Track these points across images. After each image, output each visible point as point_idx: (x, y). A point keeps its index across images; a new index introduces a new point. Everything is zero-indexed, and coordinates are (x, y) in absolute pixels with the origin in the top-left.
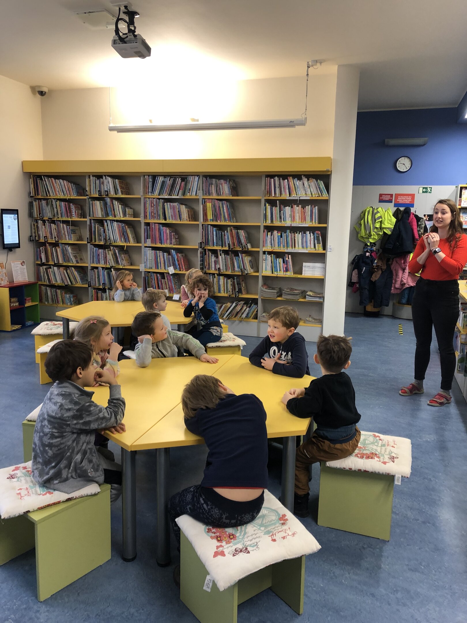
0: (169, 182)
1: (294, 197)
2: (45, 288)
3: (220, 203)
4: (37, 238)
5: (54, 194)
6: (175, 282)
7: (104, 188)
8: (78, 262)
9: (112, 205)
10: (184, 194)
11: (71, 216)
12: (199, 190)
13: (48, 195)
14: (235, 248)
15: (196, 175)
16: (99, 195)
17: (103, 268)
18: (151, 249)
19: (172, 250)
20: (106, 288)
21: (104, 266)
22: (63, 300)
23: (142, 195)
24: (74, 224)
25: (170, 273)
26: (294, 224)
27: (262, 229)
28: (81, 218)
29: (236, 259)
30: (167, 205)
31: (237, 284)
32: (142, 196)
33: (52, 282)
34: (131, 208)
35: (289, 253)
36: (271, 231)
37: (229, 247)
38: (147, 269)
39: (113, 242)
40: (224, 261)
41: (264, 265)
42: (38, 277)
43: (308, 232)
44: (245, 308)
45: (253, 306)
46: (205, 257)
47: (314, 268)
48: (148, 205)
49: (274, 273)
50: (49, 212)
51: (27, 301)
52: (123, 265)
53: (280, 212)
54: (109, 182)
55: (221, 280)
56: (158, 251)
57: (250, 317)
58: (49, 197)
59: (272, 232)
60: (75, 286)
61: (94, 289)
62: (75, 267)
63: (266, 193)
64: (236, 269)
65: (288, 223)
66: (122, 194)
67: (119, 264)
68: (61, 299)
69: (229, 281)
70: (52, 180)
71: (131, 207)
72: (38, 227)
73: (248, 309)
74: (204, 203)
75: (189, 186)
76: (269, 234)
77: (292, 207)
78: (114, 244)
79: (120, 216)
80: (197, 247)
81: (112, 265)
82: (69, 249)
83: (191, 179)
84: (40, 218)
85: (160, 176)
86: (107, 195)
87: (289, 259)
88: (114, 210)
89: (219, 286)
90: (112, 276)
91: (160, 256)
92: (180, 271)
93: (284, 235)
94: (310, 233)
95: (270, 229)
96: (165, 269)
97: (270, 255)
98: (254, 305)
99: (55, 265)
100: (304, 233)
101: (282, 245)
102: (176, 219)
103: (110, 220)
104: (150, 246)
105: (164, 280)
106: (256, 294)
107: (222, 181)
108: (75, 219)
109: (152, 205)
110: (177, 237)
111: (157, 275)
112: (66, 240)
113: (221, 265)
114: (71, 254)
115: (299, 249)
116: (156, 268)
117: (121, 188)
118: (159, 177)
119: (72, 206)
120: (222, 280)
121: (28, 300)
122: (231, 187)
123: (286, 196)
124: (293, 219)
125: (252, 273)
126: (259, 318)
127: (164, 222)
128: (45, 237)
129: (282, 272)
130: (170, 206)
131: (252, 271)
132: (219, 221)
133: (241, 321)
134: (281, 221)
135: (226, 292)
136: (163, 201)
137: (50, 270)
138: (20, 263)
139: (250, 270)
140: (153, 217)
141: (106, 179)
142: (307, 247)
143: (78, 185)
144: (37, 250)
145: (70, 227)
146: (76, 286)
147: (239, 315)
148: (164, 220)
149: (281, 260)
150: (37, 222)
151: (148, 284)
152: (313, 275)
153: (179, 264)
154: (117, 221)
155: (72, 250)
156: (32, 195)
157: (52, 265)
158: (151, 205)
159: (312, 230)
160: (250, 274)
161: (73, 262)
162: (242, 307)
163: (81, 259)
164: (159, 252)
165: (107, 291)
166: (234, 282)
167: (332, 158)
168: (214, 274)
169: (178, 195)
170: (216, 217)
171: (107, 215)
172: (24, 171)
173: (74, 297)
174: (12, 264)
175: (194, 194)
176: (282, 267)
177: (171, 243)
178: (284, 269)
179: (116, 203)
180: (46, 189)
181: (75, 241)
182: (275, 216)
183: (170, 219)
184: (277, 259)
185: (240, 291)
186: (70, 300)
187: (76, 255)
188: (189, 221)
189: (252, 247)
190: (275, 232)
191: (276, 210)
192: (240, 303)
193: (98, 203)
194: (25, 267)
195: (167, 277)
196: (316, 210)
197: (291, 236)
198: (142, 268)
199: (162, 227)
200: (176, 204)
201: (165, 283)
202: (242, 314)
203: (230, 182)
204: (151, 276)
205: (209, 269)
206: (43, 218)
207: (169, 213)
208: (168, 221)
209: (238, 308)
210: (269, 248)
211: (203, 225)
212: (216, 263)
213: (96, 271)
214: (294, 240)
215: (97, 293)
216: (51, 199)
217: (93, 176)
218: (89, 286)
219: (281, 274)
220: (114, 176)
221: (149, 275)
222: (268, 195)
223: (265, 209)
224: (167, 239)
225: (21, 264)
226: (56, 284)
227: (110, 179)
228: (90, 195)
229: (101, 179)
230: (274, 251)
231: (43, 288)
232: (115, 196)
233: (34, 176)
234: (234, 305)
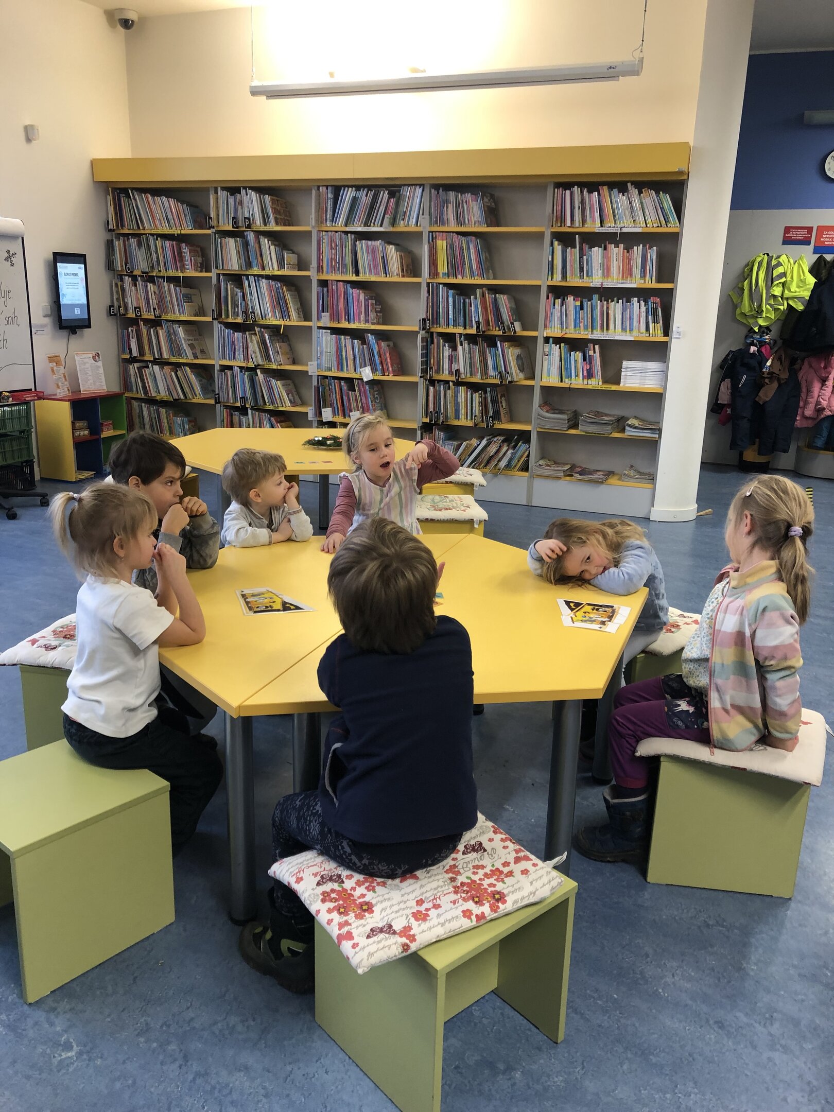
0: (365, 198)
1: (610, 227)
2: (138, 405)
3: (464, 240)
4: (122, 311)
5: (151, 225)
6: (374, 396)
7: (243, 213)
8: (196, 357)
9: (257, 246)
10: (393, 223)
11: (183, 269)
12: (423, 215)
13: (141, 228)
14: (489, 330)
15: (418, 185)
16: (233, 227)
17: (241, 368)
18: (329, 331)
19: (369, 335)
20: (247, 406)
21: (244, 365)
22: (170, 428)
23: (313, 225)
24: (188, 283)
25: (365, 380)
26: (609, 284)
27: (544, 291)
28: (201, 272)
29: (490, 352)
30: (362, 246)
31: (491, 401)
32: (313, 227)
33: (151, 393)
34: (293, 253)
35: (595, 342)
36: (562, 297)
37: (478, 328)
38: (322, 370)
39: (259, 319)
40: (467, 355)
41: (545, 363)
42: (126, 384)
43: (636, 299)
44: (505, 448)
45: (521, 445)
46: (431, 349)
47: (644, 371)
48: (325, 246)
49: (564, 382)
50: (142, 261)
51: (105, 428)
52: (278, 362)
53: (581, 257)
54: (252, 201)
55: (460, 395)
56: (343, 337)
57: (515, 466)
58: (142, 232)
59: (564, 299)
60: (189, 401)
61: (226, 407)
62: (192, 366)
63: (555, 219)
64: (491, 371)
65: (596, 280)
66: (277, 224)
67: (271, 361)
68: (166, 425)
69: (476, 395)
70: (147, 198)
71: (295, 249)
72: (123, 290)
73: (510, 451)
74: (433, 241)
75: (403, 208)
76: (558, 301)
77: (605, 249)
78: (261, 322)
79: (273, 269)
80: (416, 329)
81: (257, 362)
82: (181, 331)
83: (407, 192)
84: (127, 272)
85: (349, 186)
86: (249, 226)
87: (594, 352)
88: (261, 255)
89: (457, 405)
90: (258, 384)
91: (345, 346)
92: (384, 375)
93: (587, 304)
94: (639, 302)
95: (559, 292)
96: (355, 370)
97: (558, 346)
98: (523, 443)
99: (155, 362)
100: (627, 302)
101: (582, 325)
102: (376, 273)
103: (254, 276)
104: (328, 326)
105: (353, 393)
106: (528, 422)
107: (468, 196)
108: (191, 273)
109: (333, 245)
110: (378, 308)
111: (340, 383)
112: (174, 313)
113: (461, 364)
114: (183, 342)
115: (616, 334)
116: (338, 370)
117: (276, 211)
118: (346, 189)
119: (186, 250)
120: (463, 394)
121: (106, 425)
122: (486, 209)
123: (593, 226)
124: (606, 271)
125: (520, 380)
126: (532, 472)
127: (354, 278)
128: (136, 308)
129: (581, 379)
130: (367, 246)
131: (521, 376)
132: (460, 277)
133: (496, 475)
134: (581, 277)
135: (469, 418)
136: (353, 236)
137: (146, 370)
138: (91, 356)
139: (517, 374)
140: (334, 269)
141: (247, 195)
142: (631, 330)
143: (196, 207)
144: (122, 333)
145: (180, 290)
146: (194, 401)
147: (493, 463)
148: (354, 275)
149: (579, 355)
150: (122, 280)
151: (324, 400)
152: (642, 386)
153: (381, 363)
154: (268, 277)
155: (185, 334)
156: (112, 228)
157: (150, 361)
158: (331, 245)
159: (643, 294)
160: (517, 383)
161: (187, 356)
162: (500, 447)
163: (203, 351)
164: (345, 339)
165: (250, 411)
166: (485, 398)
167: (692, 144)
168: (447, 382)
169: (381, 226)
170: (455, 267)
171: (249, 265)
172: (95, 180)
173: (190, 421)
174: (77, 359)
175: (414, 223)
176: (580, 370)
177: (367, 321)
178: (585, 373)
179: (265, 241)
180: (137, 215)
181: (191, 316)
182: (571, 266)
183: (365, 273)
184: (572, 353)
185: (497, 416)
186: (183, 426)
187: (193, 342)
188: (403, 276)
189: (524, 329)
190: (570, 299)
191: (573, 254)
192: (495, 439)
193: (231, 242)
194: (100, 363)
195: (359, 386)
196: (653, 254)
197: (602, 306)
198: (312, 368)
199: (350, 290)
200: (378, 243)
201: (354, 399)
202: (499, 461)
203: (485, 197)
204: (330, 384)
205: (438, 371)
206: (132, 272)
207: (364, 260)
208: (361, 278)
209: (493, 449)
210: (556, 332)
211: (428, 284)
212: (452, 359)
213: (229, 373)
214: (608, 314)
215: (232, 415)
216: (146, 234)
217: (223, 189)
218: (216, 403)
219: (578, 382)
220: (262, 189)
221: (325, 382)
222: (559, 225)
223: (551, 253)
224: (360, 313)
225: (94, 358)
226: (158, 398)
227: (253, 195)
228: (218, 226)
229: (238, 196)
230: (566, 336)
231: (135, 404)
232: (263, 228)
233: (114, 189)
234: (484, 442)
